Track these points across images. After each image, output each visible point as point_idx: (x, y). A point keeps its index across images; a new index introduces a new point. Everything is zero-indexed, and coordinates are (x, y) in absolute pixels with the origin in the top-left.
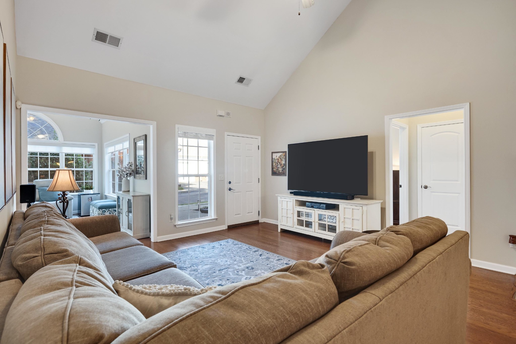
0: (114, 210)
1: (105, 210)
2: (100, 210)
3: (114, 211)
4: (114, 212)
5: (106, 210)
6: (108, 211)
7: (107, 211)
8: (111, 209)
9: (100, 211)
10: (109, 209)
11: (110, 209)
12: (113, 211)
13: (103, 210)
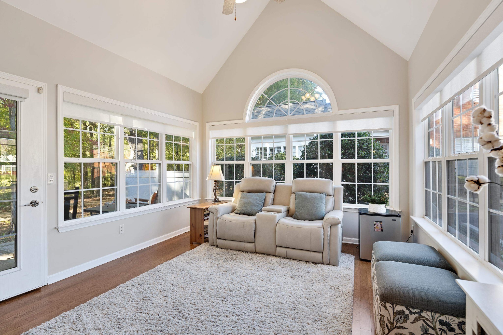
0: (441, 323)
1: (407, 312)
2: (388, 305)
3: (444, 328)
4: (445, 332)
5: (411, 313)
6: (416, 320)
7: (412, 317)
8: (429, 313)
9: (386, 308)
10: (422, 311)
11: (427, 315)
12: (438, 326)
13: (399, 308)
